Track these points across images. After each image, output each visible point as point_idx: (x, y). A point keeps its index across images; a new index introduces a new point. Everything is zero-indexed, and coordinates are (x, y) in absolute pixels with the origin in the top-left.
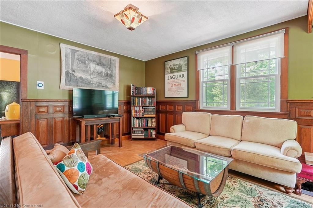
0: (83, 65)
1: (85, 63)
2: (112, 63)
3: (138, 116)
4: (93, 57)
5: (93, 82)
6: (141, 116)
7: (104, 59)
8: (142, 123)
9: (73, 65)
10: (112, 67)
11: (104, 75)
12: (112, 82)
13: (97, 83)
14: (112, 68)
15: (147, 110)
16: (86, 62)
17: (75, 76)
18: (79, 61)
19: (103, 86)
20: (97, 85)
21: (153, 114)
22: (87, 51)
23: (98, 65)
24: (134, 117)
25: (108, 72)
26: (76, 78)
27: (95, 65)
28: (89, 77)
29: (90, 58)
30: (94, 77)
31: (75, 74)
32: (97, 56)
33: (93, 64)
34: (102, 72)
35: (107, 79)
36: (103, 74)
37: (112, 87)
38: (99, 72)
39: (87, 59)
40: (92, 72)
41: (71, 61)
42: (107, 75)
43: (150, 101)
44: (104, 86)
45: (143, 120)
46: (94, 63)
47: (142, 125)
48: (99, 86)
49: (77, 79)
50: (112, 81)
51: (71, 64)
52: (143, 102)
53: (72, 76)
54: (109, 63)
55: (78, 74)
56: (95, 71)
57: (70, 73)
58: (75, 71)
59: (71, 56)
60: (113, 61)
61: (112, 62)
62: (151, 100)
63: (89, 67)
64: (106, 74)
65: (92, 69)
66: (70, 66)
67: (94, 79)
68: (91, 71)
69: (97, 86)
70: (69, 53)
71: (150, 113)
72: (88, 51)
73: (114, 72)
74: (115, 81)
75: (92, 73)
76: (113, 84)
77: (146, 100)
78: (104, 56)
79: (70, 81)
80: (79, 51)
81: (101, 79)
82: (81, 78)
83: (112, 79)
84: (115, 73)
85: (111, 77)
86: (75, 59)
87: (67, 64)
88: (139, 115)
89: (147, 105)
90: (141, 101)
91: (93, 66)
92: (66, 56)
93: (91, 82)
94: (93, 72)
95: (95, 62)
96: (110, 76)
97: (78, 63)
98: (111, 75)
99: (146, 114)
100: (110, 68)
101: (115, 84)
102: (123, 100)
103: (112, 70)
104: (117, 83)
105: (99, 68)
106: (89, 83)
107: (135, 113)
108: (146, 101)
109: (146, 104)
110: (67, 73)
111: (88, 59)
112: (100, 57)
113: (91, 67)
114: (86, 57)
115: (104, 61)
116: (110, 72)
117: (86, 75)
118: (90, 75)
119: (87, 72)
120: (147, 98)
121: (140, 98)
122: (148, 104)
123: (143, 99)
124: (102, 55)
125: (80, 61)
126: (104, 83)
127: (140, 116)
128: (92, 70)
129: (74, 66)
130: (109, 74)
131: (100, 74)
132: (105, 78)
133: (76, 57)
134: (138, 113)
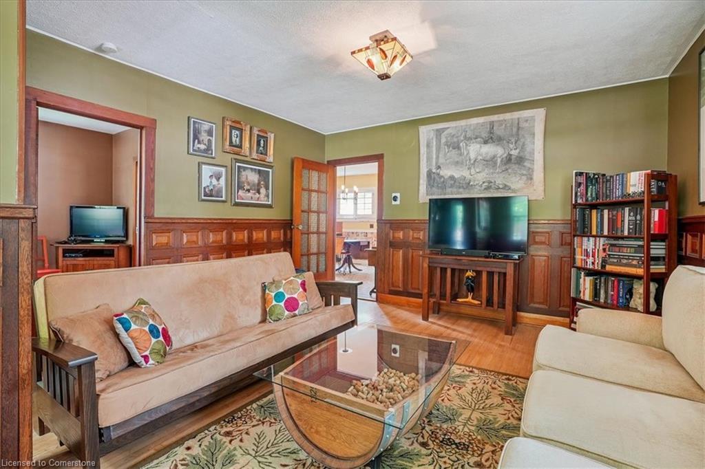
0: (454, 152)
1: (458, 148)
2: (523, 128)
3: (591, 267)
4: (474, 129)
5: (474, 181)
6: (598, 267)
7: (502, 125)
8: (606, 292)
9: (438, 157)
10: (524, 137)
11: (502, 161)
12: (524, 175)
13: (484, 182)
14: (522, 140)
15: (617, 249)
16: (461, 144)
17: (442, 176)
18: (447, 146)
19: (499, 188)
20: (484, 187)
21: (635, 266)
22: (463, 123)
23: (486, 142)
24: (579, 269)
25: (513, 152)
26: (442, 179)
27: (478, 146)
28: (466, 173)
29: (469, 134)
30: (478, 170)
31: (442, 173)
32: (483, 125)
33: (475, 144)
34: (494, 157)
35: (510, 171)
36: (499, 160)
37: (523, 188)
38: (488, 158)
39: (462, 138)
40: (472, 162)
41: (434, 152)
42: (509, 159)
43: (636, 220)
44: (501, 186)
45: (610, 283)
46: (476, 142)
47: (606, 298)
48: (488, 188)
49: (444, 182)
50: (525, 172)
51: (434, 157)
52: (612, 222)
53: (436, 177)
54: (515, 130)
55: (446, 172)
56: (480, 158)
57: (434, 173)
58: (441, 166)
59: (435, 143)
60: (527, 121)
61: (523, 125)
62: (638, 217)
63: (465, 154)
64: (506, 157)
65: (473, 156)
66: (434, 161)
67: (478, 174)
68: (470, 160)
69: (485, 189)
70: (432, 139)
71: (625, 261)
72: (464, 121)
73: (528, 149)
74: (533, 171)
75: (473, 164)
76: (528, 178)
77: (623, 216)
78: (501, 119)
79: (433, 186)
80: (448, 128)
81: (492, 173)
82: (452, 178)
83: (524, 166)
84: (533, 150)
85: (519, 164)
86: (442, 146)
87: (429, 159)
88: (593, 263)
89: (626, 233)
90: (609, 218)
91: (475, 150)
92: (428, 146)
93: (471, 183)
94: (475, 161)
95: (479, 139)
96: (516, 162)
97: (447, 150)
98: (521, 158)
99: (612, 264)
100: (516, 143)
101: (531, 179)
102: (559, 218)
103: (524, 144)
104: (538, 175)
105: (489, 150)
106: (468, 185)
107: (583, 257)
108: (623, 221)
109: (623, 231)
110: (429, 174)
111: (465, 137)
112: (490, 125)
113: (470, 152)
114: (461, 134)
115: (499, 131)
116: (518, 150)
117: (461, 169)
118: (469, 169)
119: (462, 164)
120: (627, 209)
121: (606, 212)
122: (629, 229)
123: (615, 213)
124: (495, 118)
125: (449, 147)
126: (499, 180)
127: (596, 268)
128: (472, 158)
129: (440, 158)
130: (513, 157)
131: (490, 162)
132: (504, 168)
133: (443, 140)
134: (591, 258)
